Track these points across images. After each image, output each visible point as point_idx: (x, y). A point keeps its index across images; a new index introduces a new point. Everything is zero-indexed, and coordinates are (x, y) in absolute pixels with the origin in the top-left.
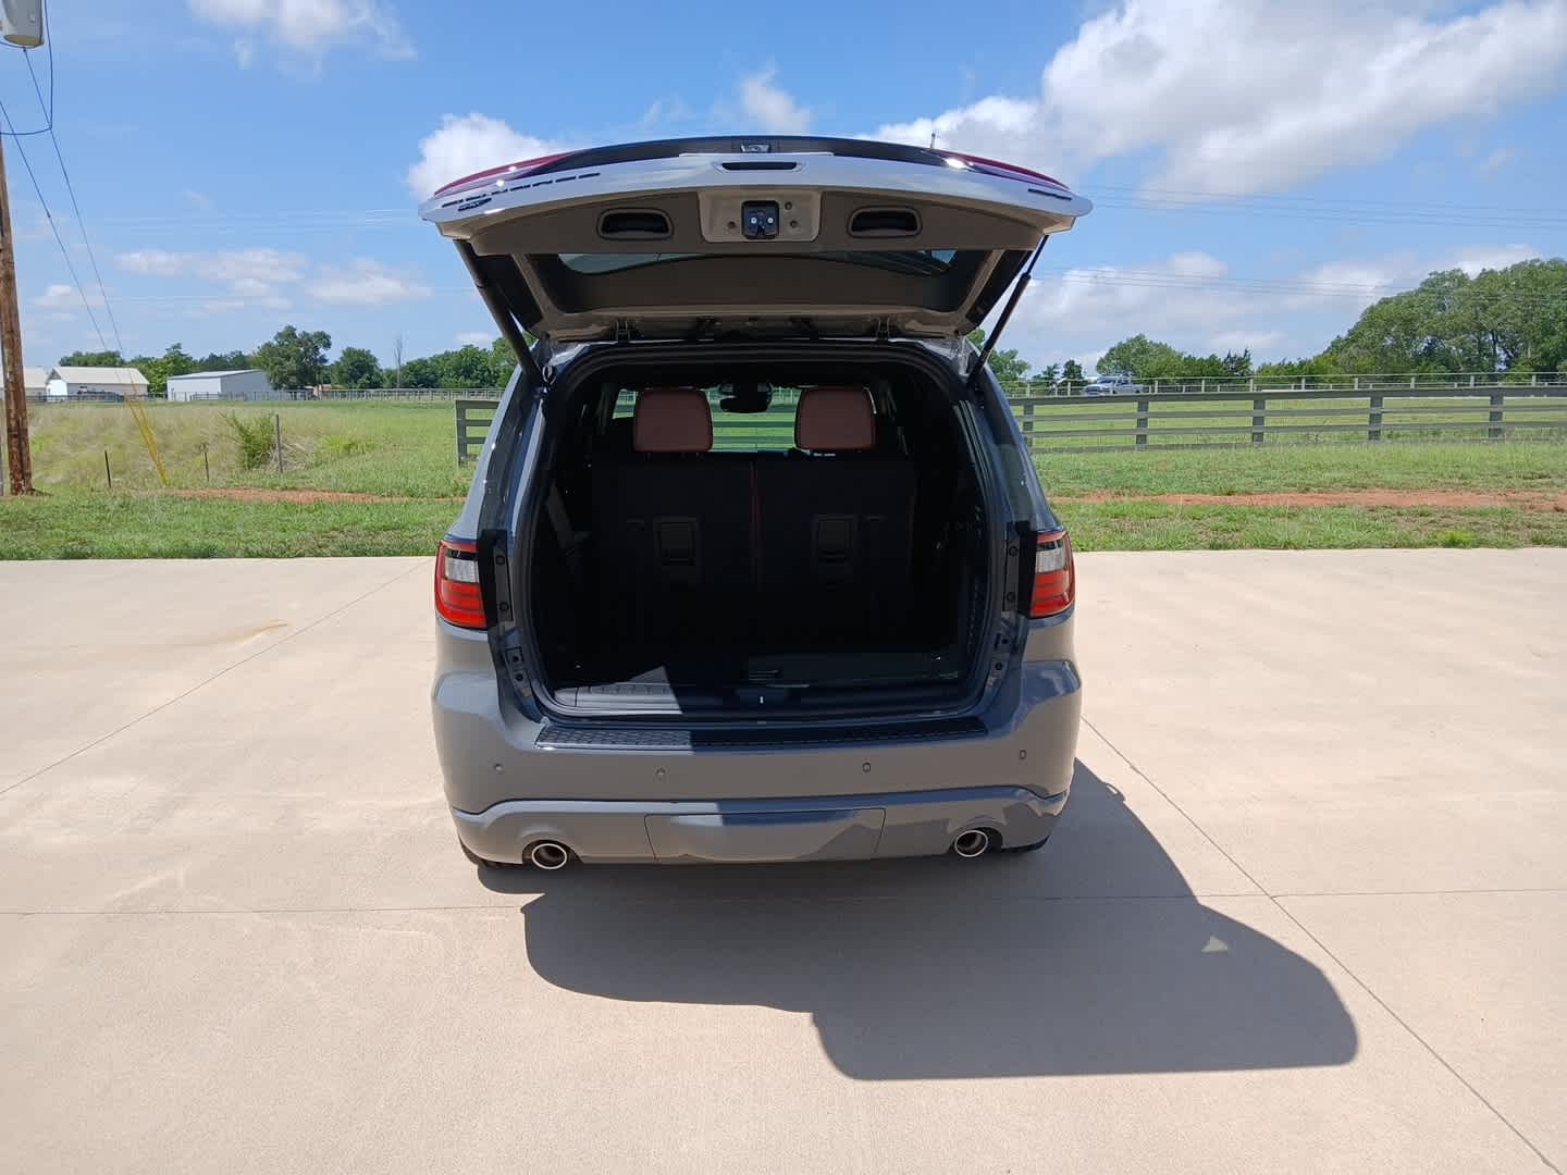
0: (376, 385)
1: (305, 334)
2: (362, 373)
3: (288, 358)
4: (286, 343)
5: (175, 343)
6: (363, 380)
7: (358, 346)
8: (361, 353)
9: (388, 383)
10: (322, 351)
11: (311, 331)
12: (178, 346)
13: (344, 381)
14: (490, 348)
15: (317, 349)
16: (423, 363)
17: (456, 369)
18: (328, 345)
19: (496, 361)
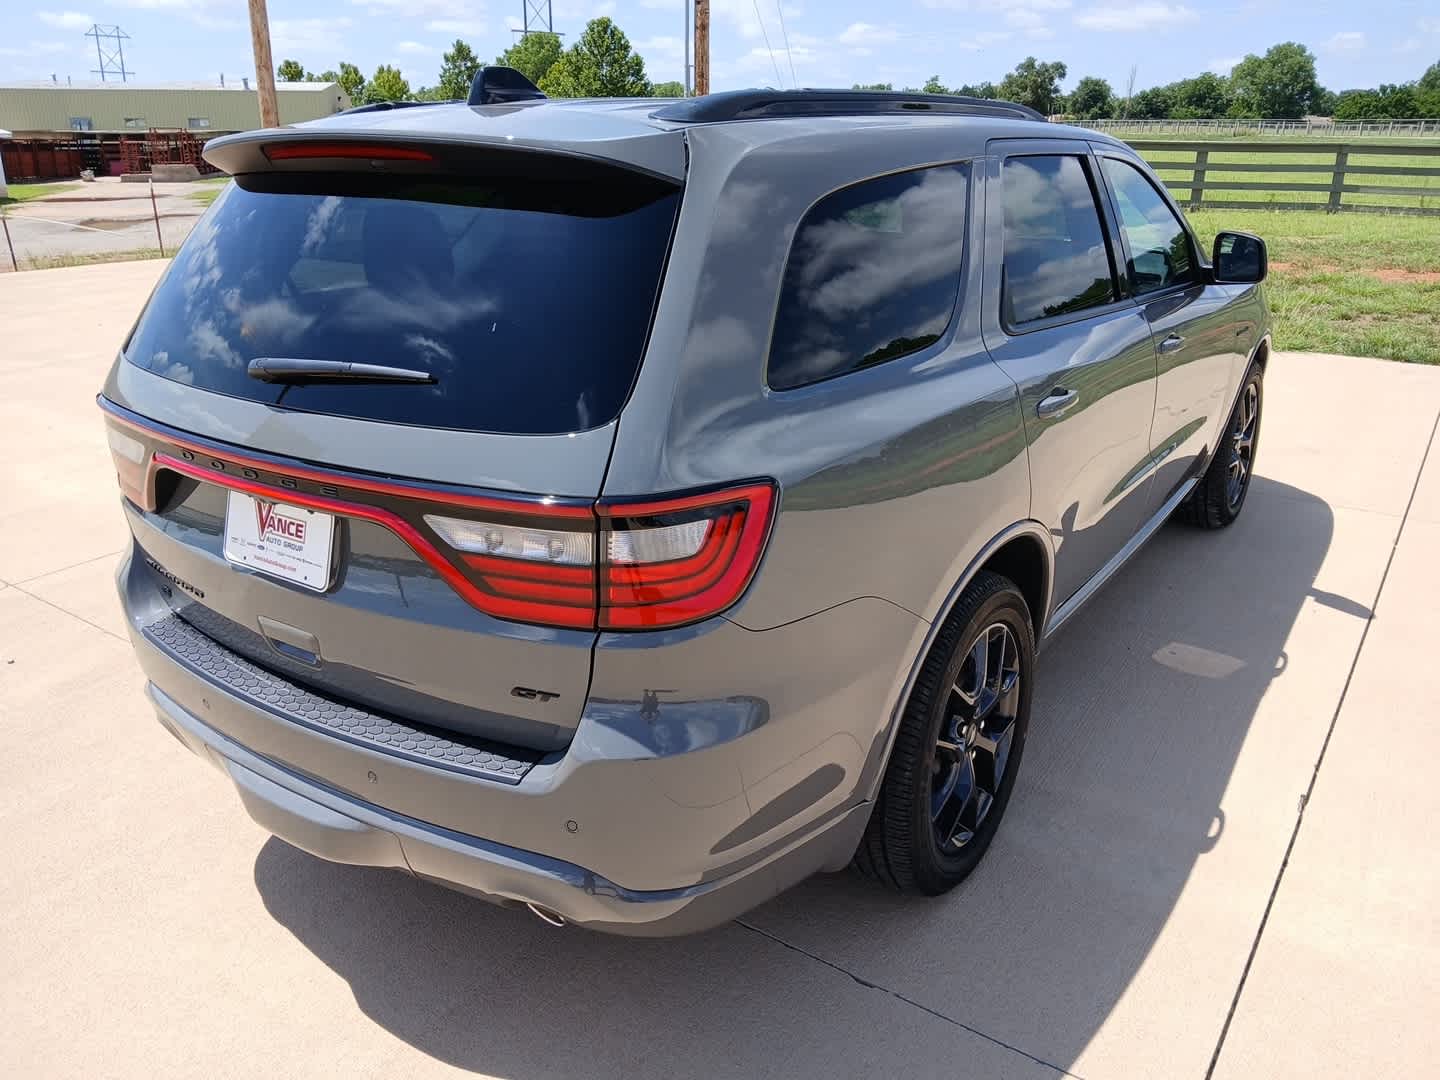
0: (1106, 115)
1: (1044, 65)
2: (1095, 103)
3: (1024, 89)
4: (1025, 74)
5: (933, 75)
6: (1095, 110)
7: (1095, 76)
8: (1097, 83)
9: (1117, 113)
10: (1057, 81)
11: (1049, 62)
12: (935, 79)
13: (1074, 112)
14: (1228, 75)
15: (1052, 79)
16: (1156, 92)
17: (1190, 98)
18: (1062, 75)
19: (1231, 88)
